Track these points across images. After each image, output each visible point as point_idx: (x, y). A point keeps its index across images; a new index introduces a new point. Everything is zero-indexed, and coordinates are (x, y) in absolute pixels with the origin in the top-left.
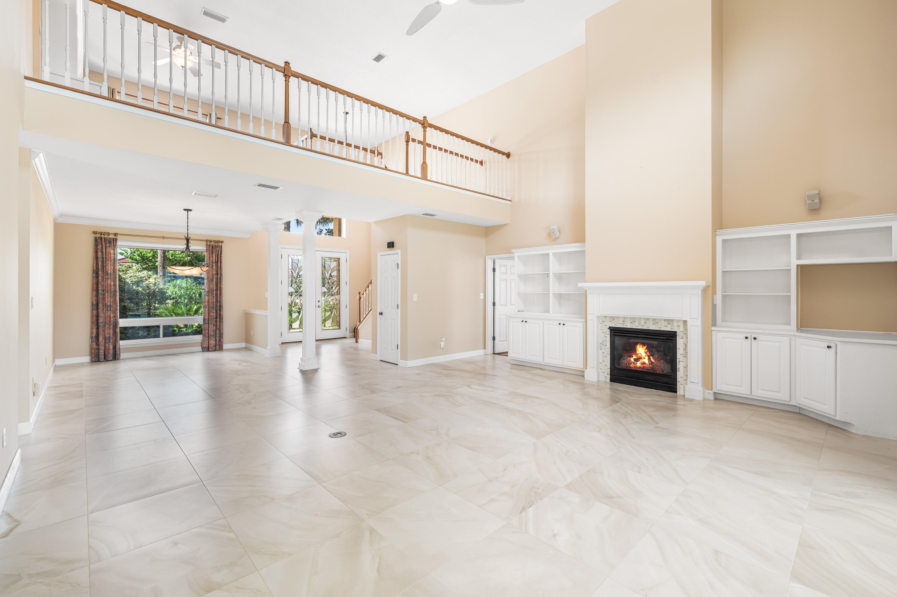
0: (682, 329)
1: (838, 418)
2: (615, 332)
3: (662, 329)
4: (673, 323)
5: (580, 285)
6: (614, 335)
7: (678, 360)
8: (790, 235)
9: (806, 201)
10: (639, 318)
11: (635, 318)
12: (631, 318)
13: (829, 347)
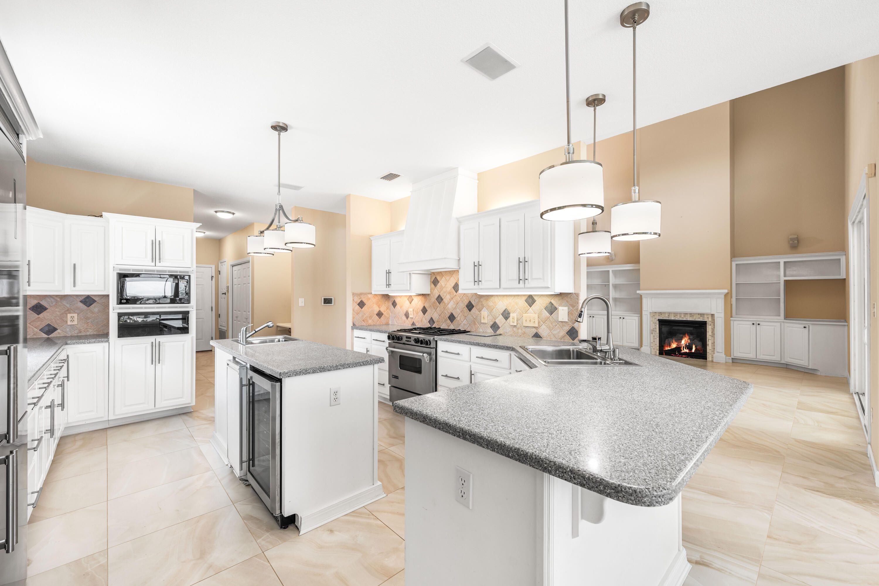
0: (710, 319)
1: (810, 367)
2: (662, 323)
3: (697, 320)
4: (704, 316)
5: (638, 292)
6: (662, 324)
7: (707, 339)
8: (780, 262)
9: (789, 242)
10: (680, 313)
11: (677, 313)
12: (674, 313)
13: (805, 327)
